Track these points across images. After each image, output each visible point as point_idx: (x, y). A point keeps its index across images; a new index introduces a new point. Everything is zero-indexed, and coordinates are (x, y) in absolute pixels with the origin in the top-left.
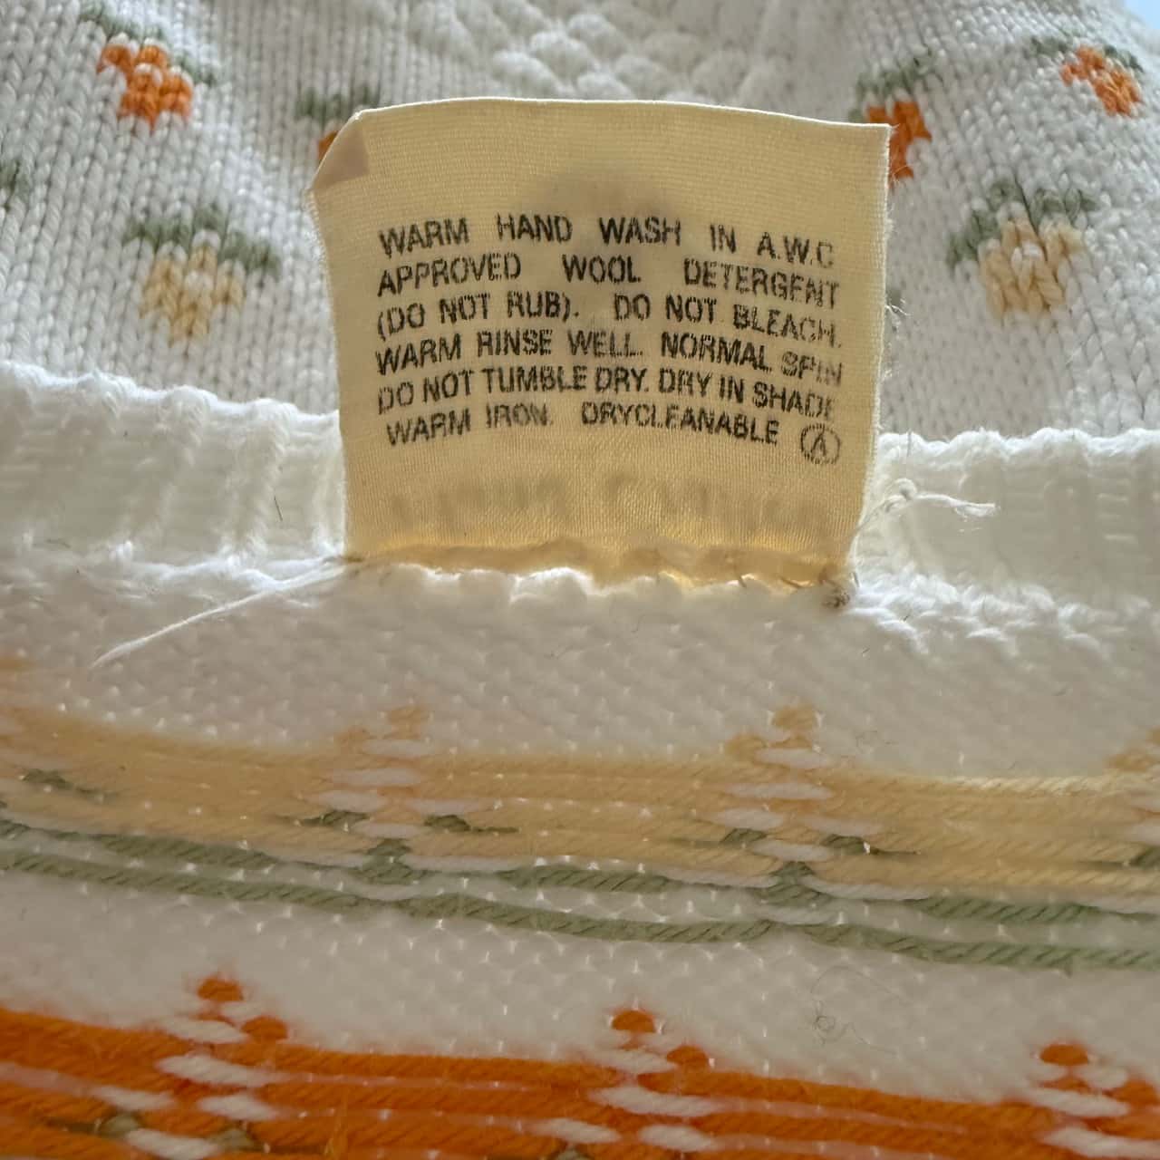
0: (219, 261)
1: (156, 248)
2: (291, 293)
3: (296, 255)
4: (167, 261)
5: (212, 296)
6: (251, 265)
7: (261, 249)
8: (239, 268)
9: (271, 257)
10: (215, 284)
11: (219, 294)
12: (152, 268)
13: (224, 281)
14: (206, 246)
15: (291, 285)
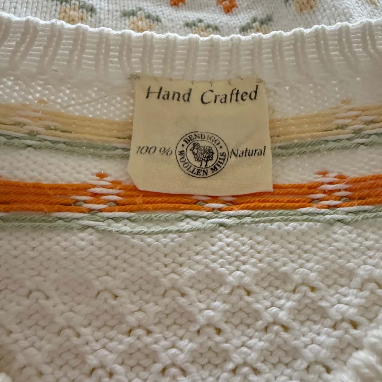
0: (79, 9)
1: (61, 4)
2: (100, 18)
3: (100, 8)
4: (65, 7)
5: (78, 17)
6: (88, 10)
7: (90, 7)
8: (85, 11)
9: (93, 8)
10: (78, 14)
11: (80, 17)
12: (61, 9)
13: (81, 14)
14: (75, 4)
15: (100, 16)
